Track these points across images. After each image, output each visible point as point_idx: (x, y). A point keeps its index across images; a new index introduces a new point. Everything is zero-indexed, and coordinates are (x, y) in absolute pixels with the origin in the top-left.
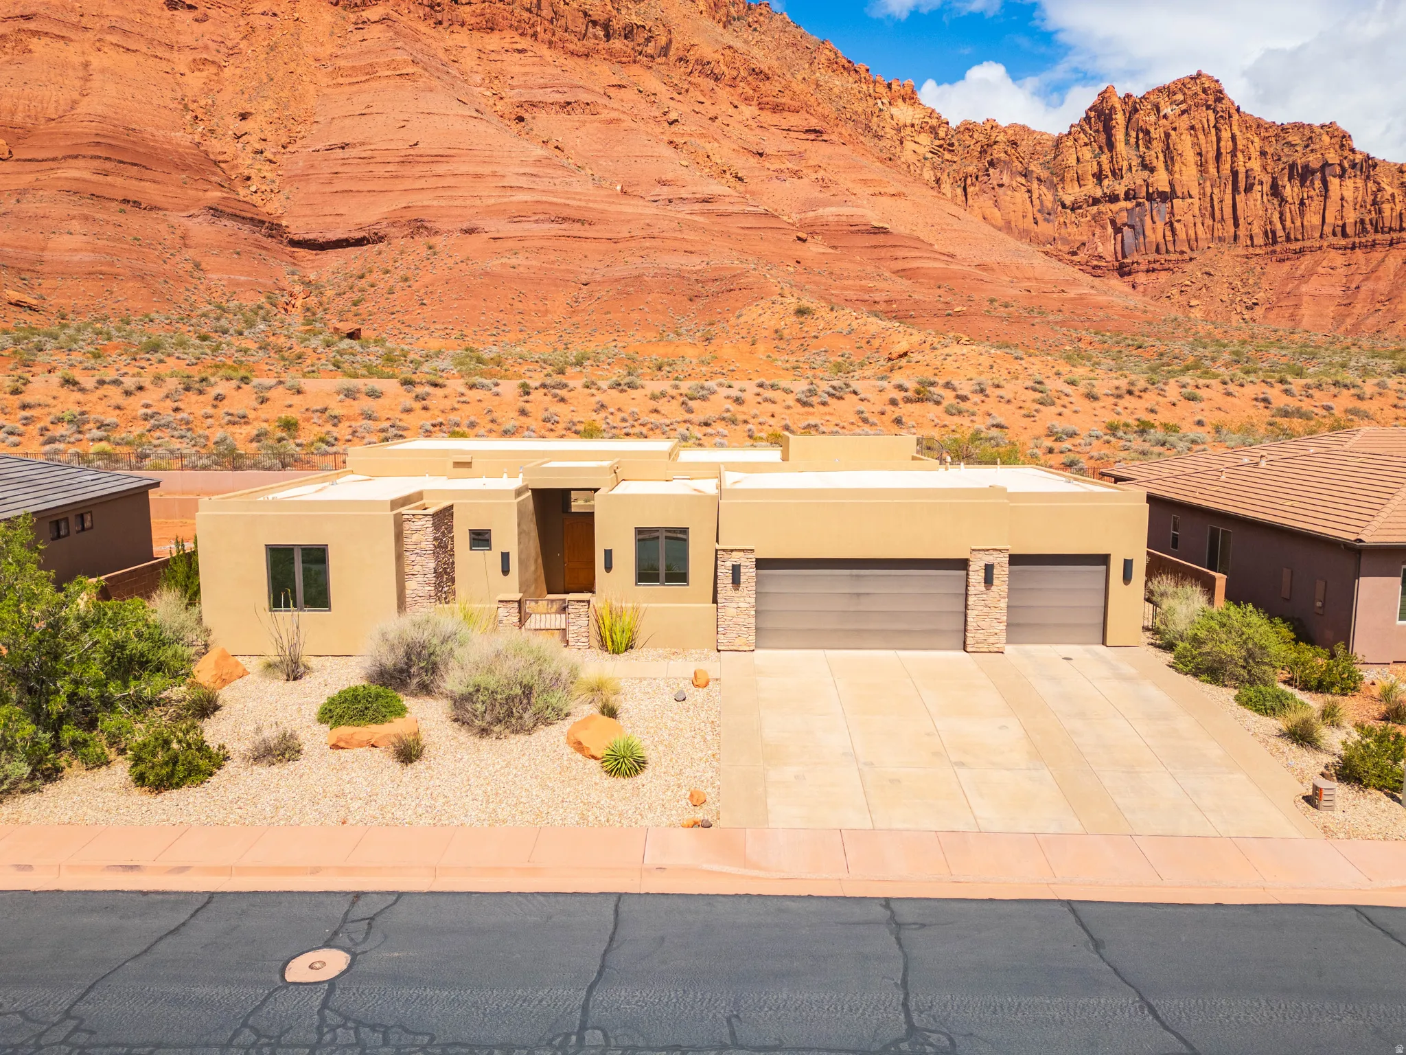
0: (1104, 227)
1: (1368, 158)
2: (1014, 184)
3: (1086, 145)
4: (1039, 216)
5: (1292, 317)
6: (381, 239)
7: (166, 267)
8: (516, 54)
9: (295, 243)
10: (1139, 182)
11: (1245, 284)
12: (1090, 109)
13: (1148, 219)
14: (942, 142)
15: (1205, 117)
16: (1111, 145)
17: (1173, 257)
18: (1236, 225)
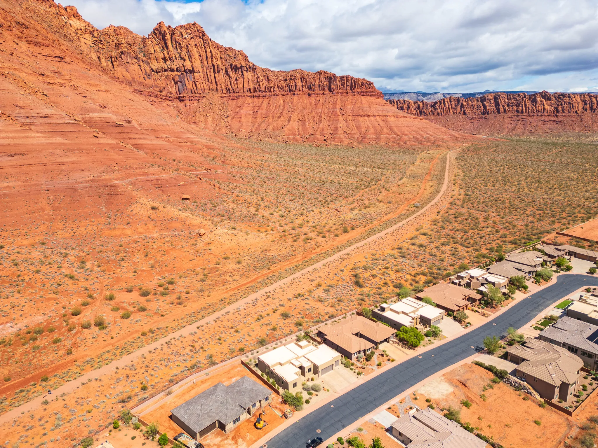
0: (170, 81)
1: (254, 65)
2: (133, 62)
3: (156, 45)
4: (145, 76)
5: (240, 122)
10: (181, 65)
11: (223, 108)
12: (155, 29)
13: (186, 79)
14: (96, 39)
15: (199, 41)
16: (167, 48)
17: (198, 95)
18: (217, 85)
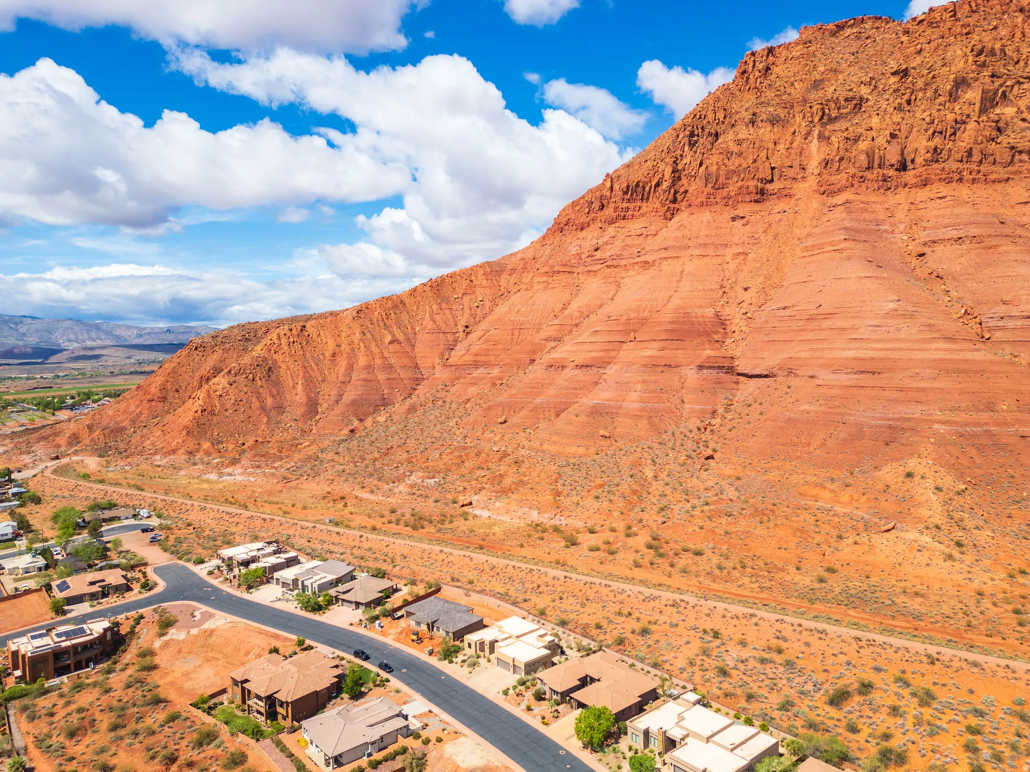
6: (774, 376)
7: (668, 404)
8: (938, 201)
9: (739, 374)
